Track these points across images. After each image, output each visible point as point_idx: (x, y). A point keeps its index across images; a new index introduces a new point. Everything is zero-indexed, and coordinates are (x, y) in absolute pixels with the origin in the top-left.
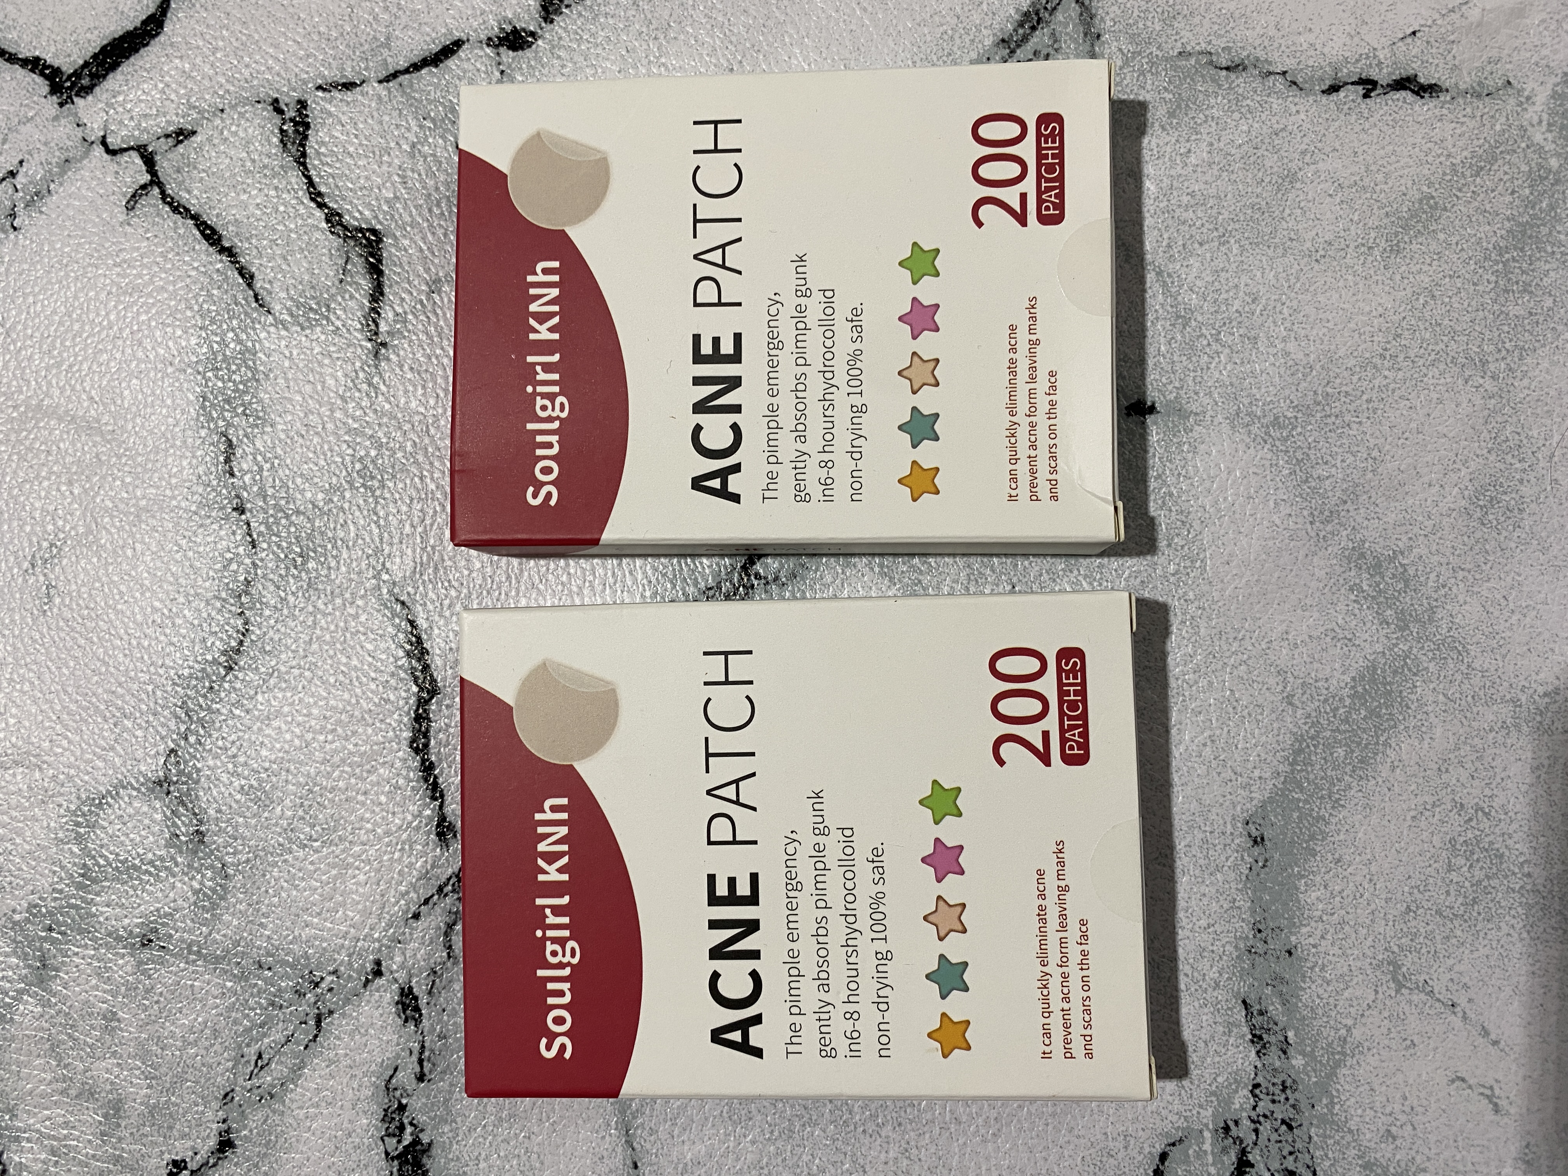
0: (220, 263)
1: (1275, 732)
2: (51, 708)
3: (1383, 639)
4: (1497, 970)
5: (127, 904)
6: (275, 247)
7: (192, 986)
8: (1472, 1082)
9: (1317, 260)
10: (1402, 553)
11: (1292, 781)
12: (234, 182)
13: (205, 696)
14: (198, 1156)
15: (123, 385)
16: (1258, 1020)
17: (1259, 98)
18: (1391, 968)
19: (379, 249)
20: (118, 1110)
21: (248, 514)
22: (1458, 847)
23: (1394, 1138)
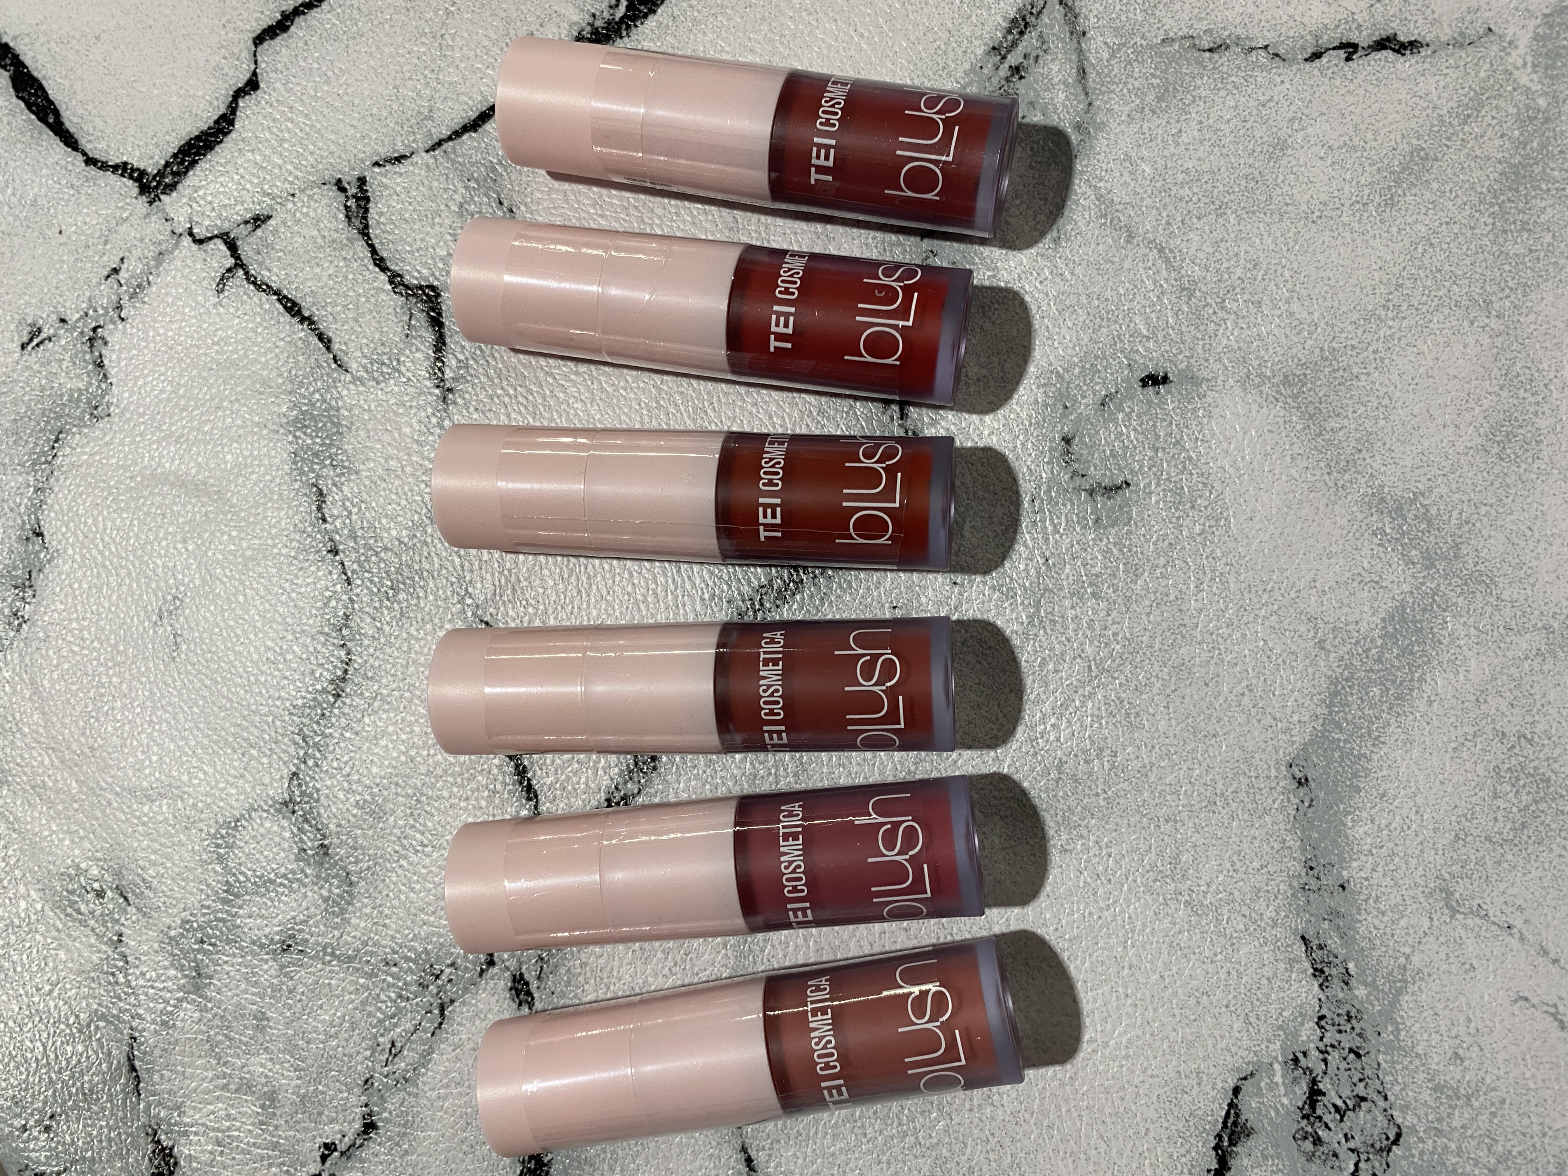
0: (301, 332)
1: (1311, 677)
2: (187, 744)
3: (1409, 579)
4: (1551, 890)
5: (266, 914)
6: (347, 312)
7: (329, 984)
8: (1535, 1000)
9: (1313, 222)
10: (1423, 495)
11: (1331, 722)
12: (308, 257)
13: (318, 723)
14: (346, 1139)
15: (226, 449)
16: (1318, 955)
17: (1243, 74)
18: (1444, 895)
19: (438, 303)
20: (273, 1101)
21: (342, 555)
22: (1502, 774)
23: (1462, 1060)
